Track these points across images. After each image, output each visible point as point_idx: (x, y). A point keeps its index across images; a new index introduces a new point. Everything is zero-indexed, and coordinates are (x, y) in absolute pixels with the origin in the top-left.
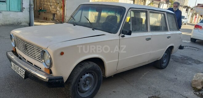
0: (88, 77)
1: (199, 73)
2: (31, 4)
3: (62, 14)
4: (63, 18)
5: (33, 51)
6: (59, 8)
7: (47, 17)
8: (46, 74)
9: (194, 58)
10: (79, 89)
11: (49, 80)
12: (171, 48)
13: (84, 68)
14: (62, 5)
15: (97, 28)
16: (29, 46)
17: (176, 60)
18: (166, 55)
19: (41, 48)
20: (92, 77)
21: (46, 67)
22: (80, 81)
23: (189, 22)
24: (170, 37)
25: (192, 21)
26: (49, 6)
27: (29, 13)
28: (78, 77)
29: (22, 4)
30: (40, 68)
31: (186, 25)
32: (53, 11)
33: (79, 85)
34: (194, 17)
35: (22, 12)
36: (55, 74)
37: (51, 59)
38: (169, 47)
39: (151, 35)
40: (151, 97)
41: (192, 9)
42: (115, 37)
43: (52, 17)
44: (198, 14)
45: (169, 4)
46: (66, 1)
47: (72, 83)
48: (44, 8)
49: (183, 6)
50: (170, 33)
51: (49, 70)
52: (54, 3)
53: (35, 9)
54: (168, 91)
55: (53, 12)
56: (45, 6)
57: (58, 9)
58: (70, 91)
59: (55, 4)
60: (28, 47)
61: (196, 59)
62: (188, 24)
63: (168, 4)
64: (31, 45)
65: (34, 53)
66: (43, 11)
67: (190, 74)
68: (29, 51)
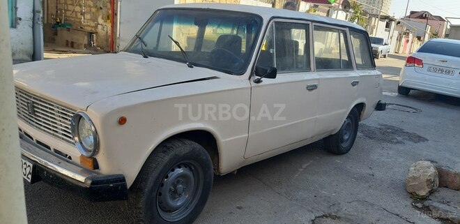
0: (182, 176)
1: (421, 162)
2: (37, 9)
3: (109, 32)
4: (113, 42)
5: (51, 117)
6: (103, 18)
7: (74, 41)
8: (84, 171)
9: (407, 128)
10: (162, 203)
11: (92, 183)
12: (360, 107)
13: (172, 153)
14: (110, 12)
15: (199, 63)
16: (41, 105)
17: (370, 135)
18: (348, 124)
19: (71, 109)
20: (190, 174)
21: (85, 154)
22: (162, 185)
23: (392, 52)
24: (358, 82)
25: (398, 50)
26: (79, 14)
27: (31, 29)
28: (160, 174)
29: (14, 9)
30: (70, 158)
31: (387, 58)
32: (88, 26)
33: (160, 194)
34: (404, 40)
35: (15, 27)
36: (105, 169)
37: (96, 134)
38: (355, 106)
39: (318, 77)
40: (322, 217)
41: (399, 23)
42: (242, 82)
43: (85, 40)
44: (411, 35)
45: (350, 12)
46: (119, 3)
47: (146, 190)
48: (65, 20)
49: (379, 17)
50: (357, 75)
51: (91, 160)
52: (90, 6)
53: (46, 22)
54: (355, 203)
55: (89, 29)
56: (69, 13)
57: (100, 21)
58: (140, 208)
59: (93, 10)
60: (39, 108)
61: (410, 131)
62: (391, 56)
63: (348, 11)
64: (46, 103)
65: (52, 122)
66: (63, 26)
67: (400, 164)
68: (40, 117)
